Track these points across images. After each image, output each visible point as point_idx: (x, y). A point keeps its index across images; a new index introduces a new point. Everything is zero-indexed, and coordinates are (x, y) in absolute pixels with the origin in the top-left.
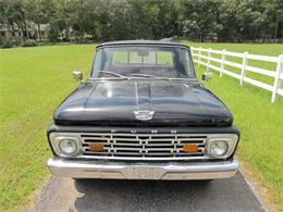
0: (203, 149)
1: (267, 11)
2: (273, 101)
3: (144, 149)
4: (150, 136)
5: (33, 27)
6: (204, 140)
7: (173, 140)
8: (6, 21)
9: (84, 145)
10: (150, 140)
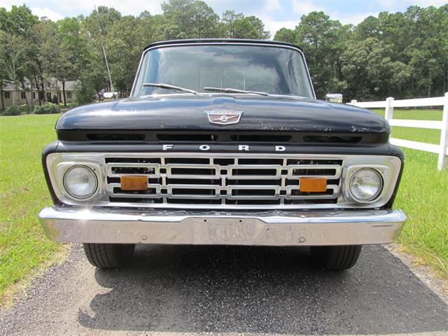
0: (335, 188)
1: (413, 61)
2: (440, 167)
3: (223, 187)
4: (236, 156)
5: (54, 84)
6: (338, 168)
7: (279, 168)
8: (12, 75)
9: (110, 180)
10: (236, 166)
